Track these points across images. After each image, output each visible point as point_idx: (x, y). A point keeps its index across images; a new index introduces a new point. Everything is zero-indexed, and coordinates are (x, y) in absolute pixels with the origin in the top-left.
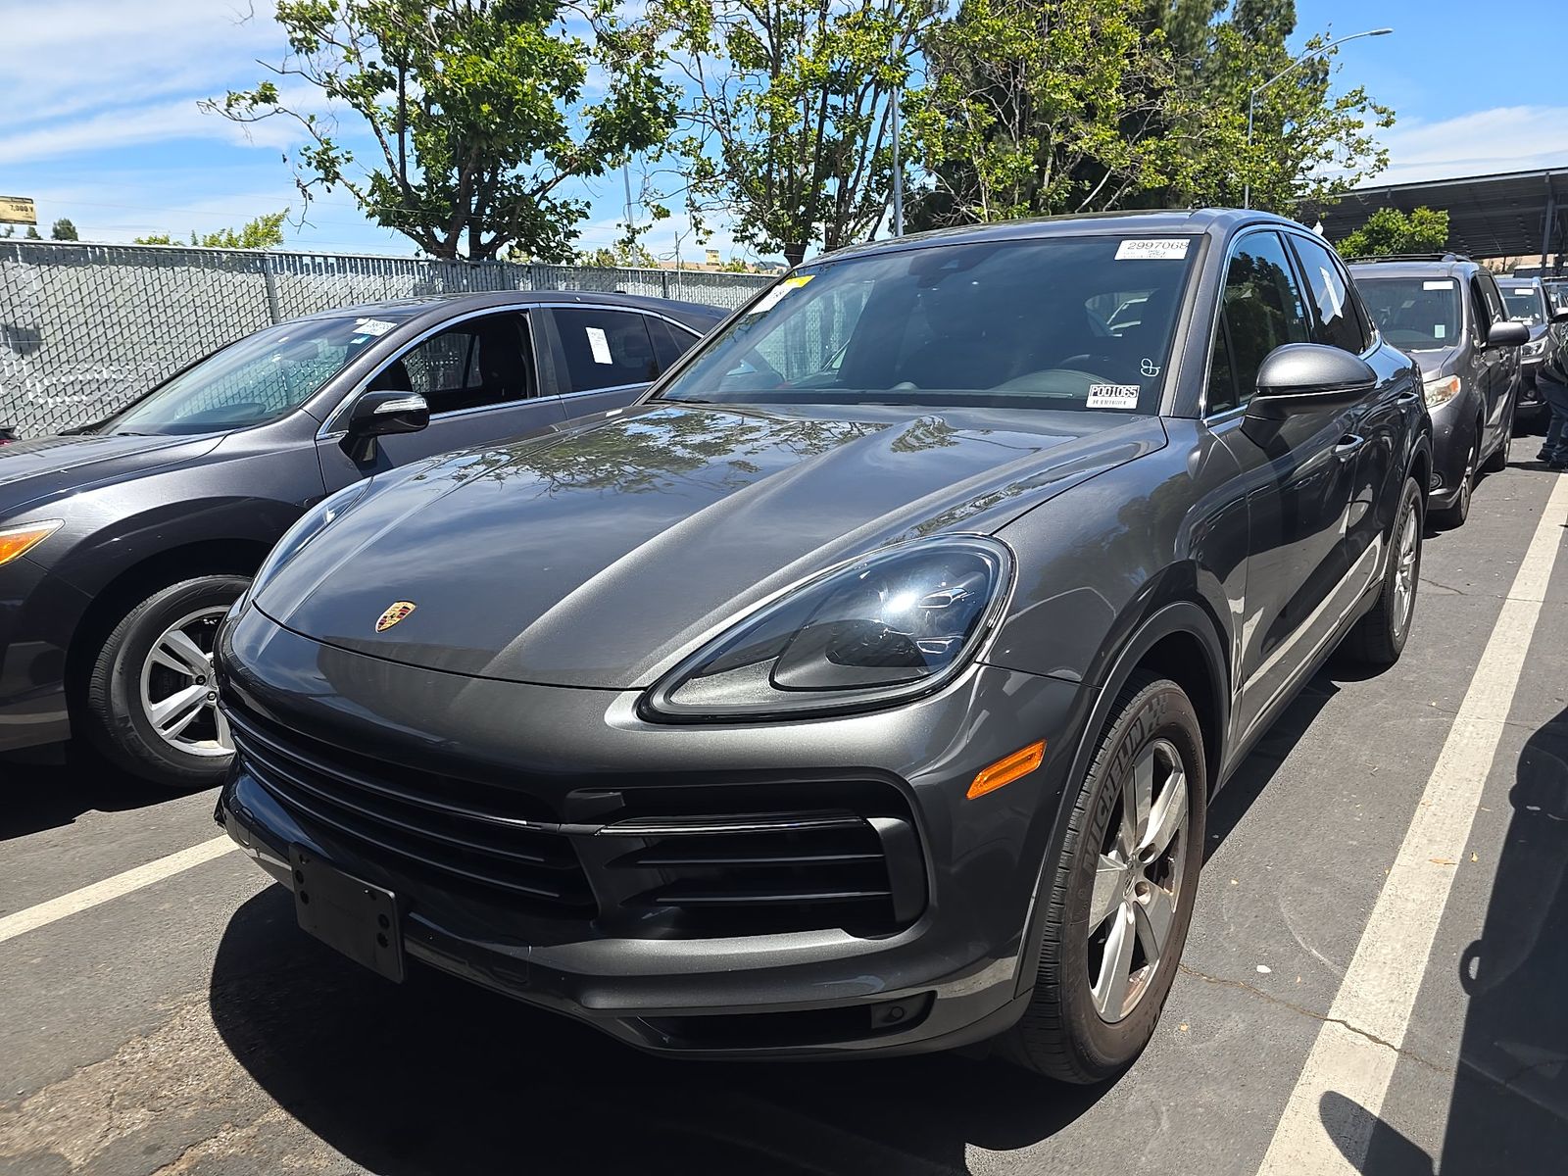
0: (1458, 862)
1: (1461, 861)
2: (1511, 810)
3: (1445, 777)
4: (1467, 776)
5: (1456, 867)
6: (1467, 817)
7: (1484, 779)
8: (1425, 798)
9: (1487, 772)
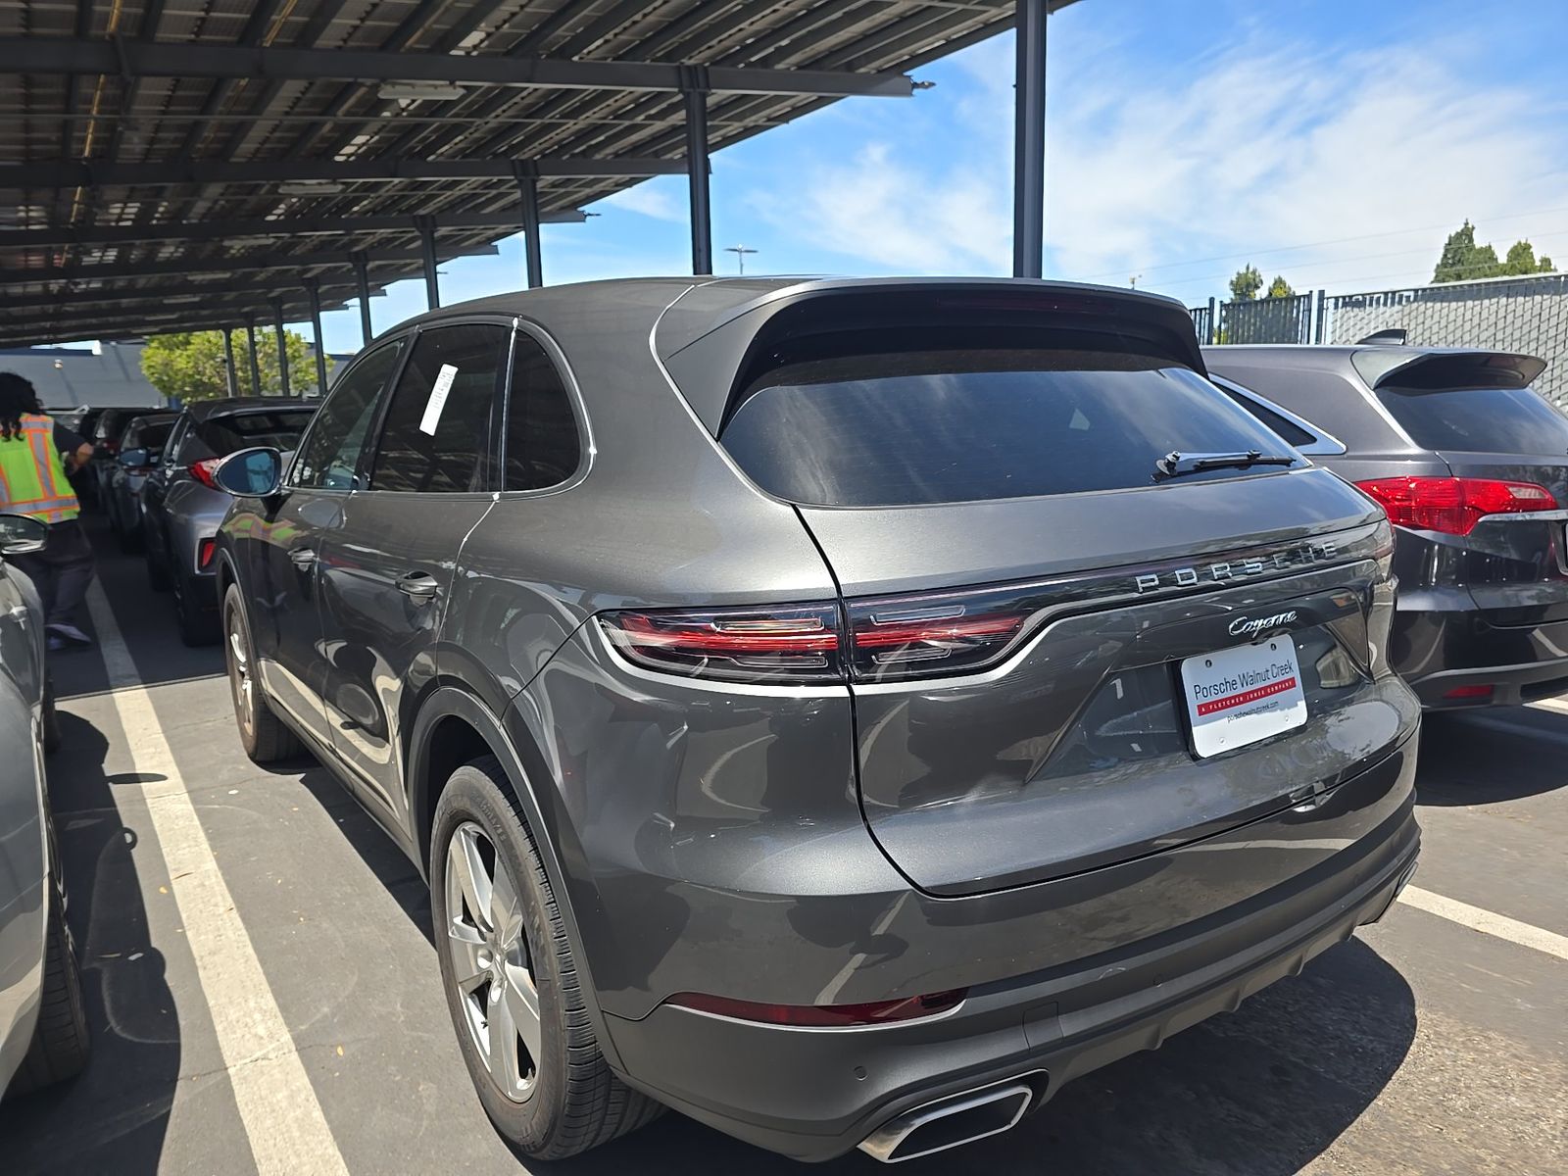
0: (173, 882)
1: (171, 884)
2: (154, 944)
3: (235, 944)
4: (216, 958)
5: (171, 878)
6: (188, 917)
7: (198, 963)
8: (235, 914)
9: (201, 973)
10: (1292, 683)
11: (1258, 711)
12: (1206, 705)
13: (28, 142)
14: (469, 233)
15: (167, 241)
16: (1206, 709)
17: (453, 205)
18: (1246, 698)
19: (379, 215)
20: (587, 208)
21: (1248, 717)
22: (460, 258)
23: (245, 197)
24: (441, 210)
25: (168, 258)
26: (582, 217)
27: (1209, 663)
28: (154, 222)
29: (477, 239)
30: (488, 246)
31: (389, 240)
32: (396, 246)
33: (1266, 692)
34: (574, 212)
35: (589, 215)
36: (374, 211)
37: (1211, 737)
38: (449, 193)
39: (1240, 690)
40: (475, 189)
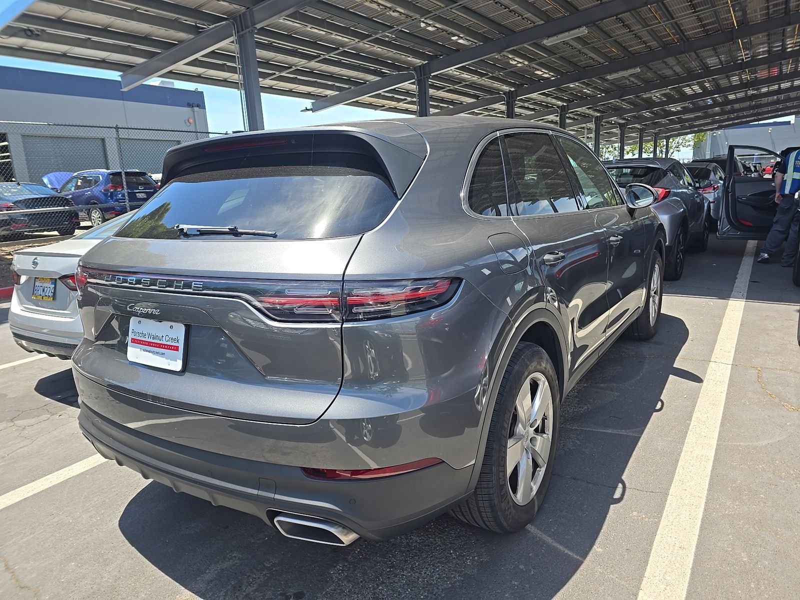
11: (153, 352)
12: (134, 339)
16: (134, 341)
18: (149, 344)
21: (148, 353)
33: (160, 346)
37: (135, 354)
39: (146, 339)
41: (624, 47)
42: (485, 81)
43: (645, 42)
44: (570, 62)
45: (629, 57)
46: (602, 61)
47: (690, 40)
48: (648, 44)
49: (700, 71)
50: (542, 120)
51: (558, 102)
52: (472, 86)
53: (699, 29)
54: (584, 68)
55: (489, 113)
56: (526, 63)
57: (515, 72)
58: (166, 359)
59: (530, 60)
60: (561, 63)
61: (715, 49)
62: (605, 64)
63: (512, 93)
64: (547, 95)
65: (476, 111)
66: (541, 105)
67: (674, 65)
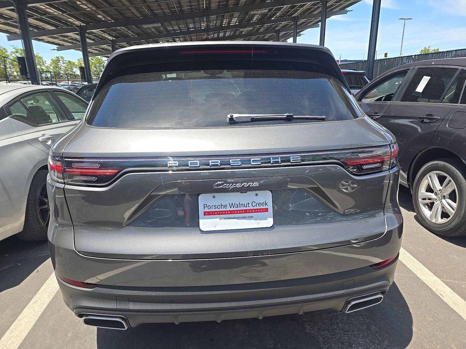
10: (266, 210)
12: (209, 212)
13: (191, 6)
14: (310, 21)
15: (228, 30)
16: (207, 214)
17: (304, 12)
18: (231, 212)
19: (282, 18)
20: (348, 9)
22: (308, 29)
23: (245, 16)
24: (301, 14)
25: (229, 35)
26: (346, 12)
27: (214, 197)
28: (224, 25)
29: (313, 23)
30: (316, 25)
31: (286, 25)
32: (288, 27)
34: (344, 10)
35: (349, 11)
36: (281, 16)
37: (209, 224)
38: (302, 9)
40: (311, 6)
41: (151, 10)
42: (65, 16)
43: (162, 9)
44: (121, 13)
45: (154, 16)
46: (139, 15)
47: (184, 12)
48: (163, 11)
49: (185, 30)
50: (98, 47)
51: (109, 37)
52: (54, 17)
53: (189, 7)
54: (128, 18)
55: (63, 38)
56: (94, 8)
57: (85, 14)
58: (254, 220)
59: (98, 8)
60: (116, 13)
61: (194, 20)
62: (140, 18)
63: (82, 27)
64: (104, 32)
65: (55, 36)
66: (98, 37)
67: (174, 25)
